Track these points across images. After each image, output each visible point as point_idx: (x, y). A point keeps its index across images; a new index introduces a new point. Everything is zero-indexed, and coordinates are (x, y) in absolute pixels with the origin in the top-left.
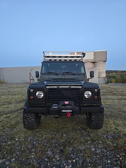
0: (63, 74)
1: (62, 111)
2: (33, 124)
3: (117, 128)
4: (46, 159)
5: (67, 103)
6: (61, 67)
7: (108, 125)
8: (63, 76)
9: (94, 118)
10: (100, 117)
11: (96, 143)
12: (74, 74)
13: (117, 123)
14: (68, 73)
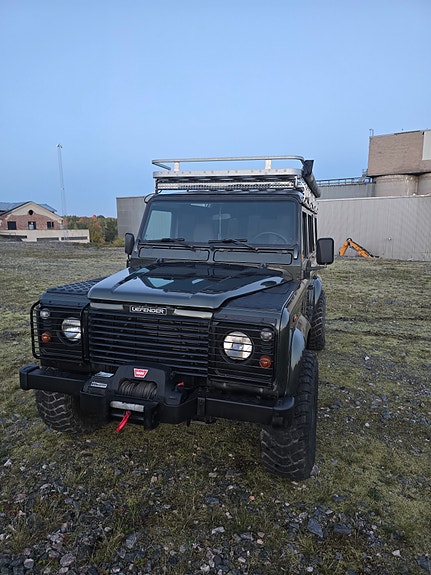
0: (213, 246)
1: (114, 402)
2: (65, 422)
3: (383, 489)
4: (27, 560)
5: (140, 373)
6: (215, 217)
7: (354, 466)
8: (212, 253)
9: (266, 438)
10: (289, 441)
11: (243, 539)
12: (251, 250)
13: (399, 463)
14: (230, 241)
